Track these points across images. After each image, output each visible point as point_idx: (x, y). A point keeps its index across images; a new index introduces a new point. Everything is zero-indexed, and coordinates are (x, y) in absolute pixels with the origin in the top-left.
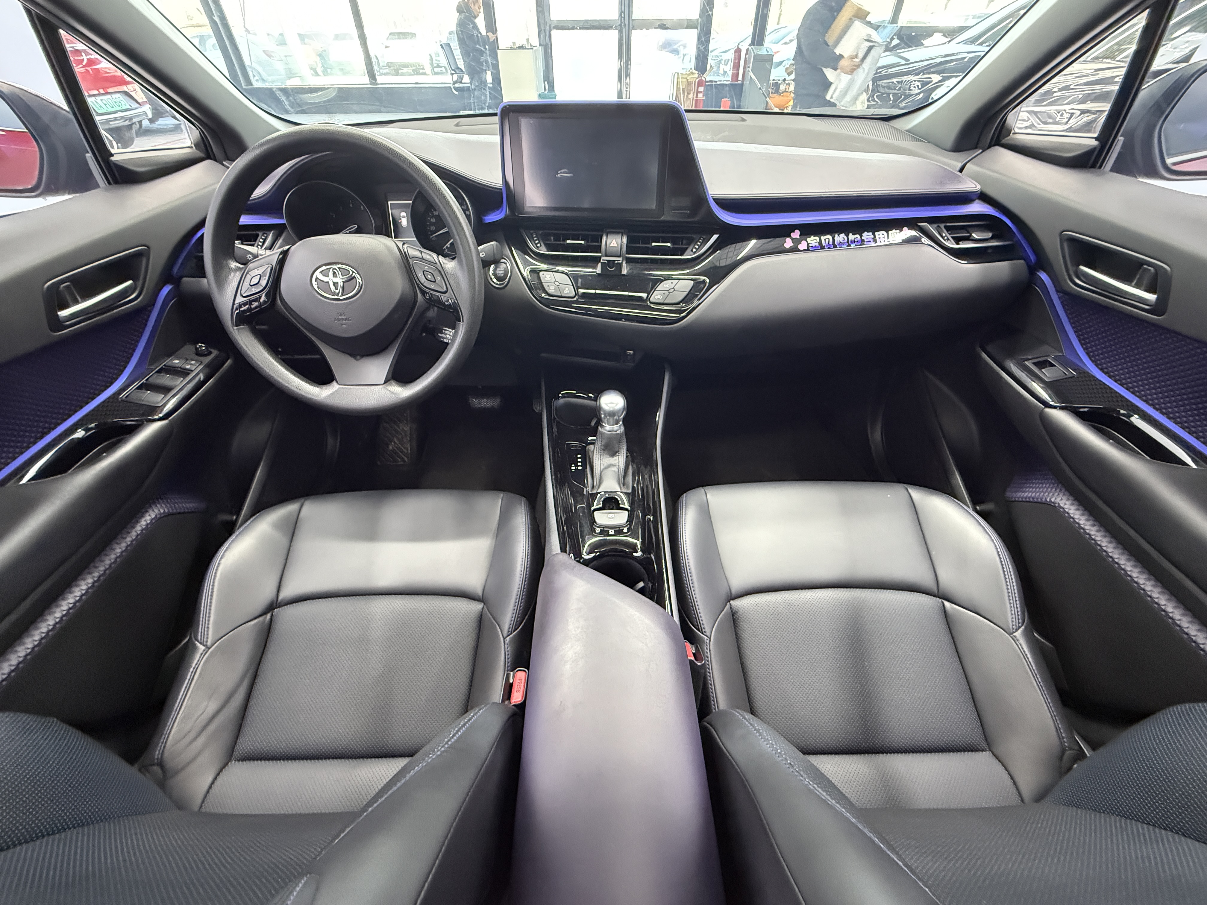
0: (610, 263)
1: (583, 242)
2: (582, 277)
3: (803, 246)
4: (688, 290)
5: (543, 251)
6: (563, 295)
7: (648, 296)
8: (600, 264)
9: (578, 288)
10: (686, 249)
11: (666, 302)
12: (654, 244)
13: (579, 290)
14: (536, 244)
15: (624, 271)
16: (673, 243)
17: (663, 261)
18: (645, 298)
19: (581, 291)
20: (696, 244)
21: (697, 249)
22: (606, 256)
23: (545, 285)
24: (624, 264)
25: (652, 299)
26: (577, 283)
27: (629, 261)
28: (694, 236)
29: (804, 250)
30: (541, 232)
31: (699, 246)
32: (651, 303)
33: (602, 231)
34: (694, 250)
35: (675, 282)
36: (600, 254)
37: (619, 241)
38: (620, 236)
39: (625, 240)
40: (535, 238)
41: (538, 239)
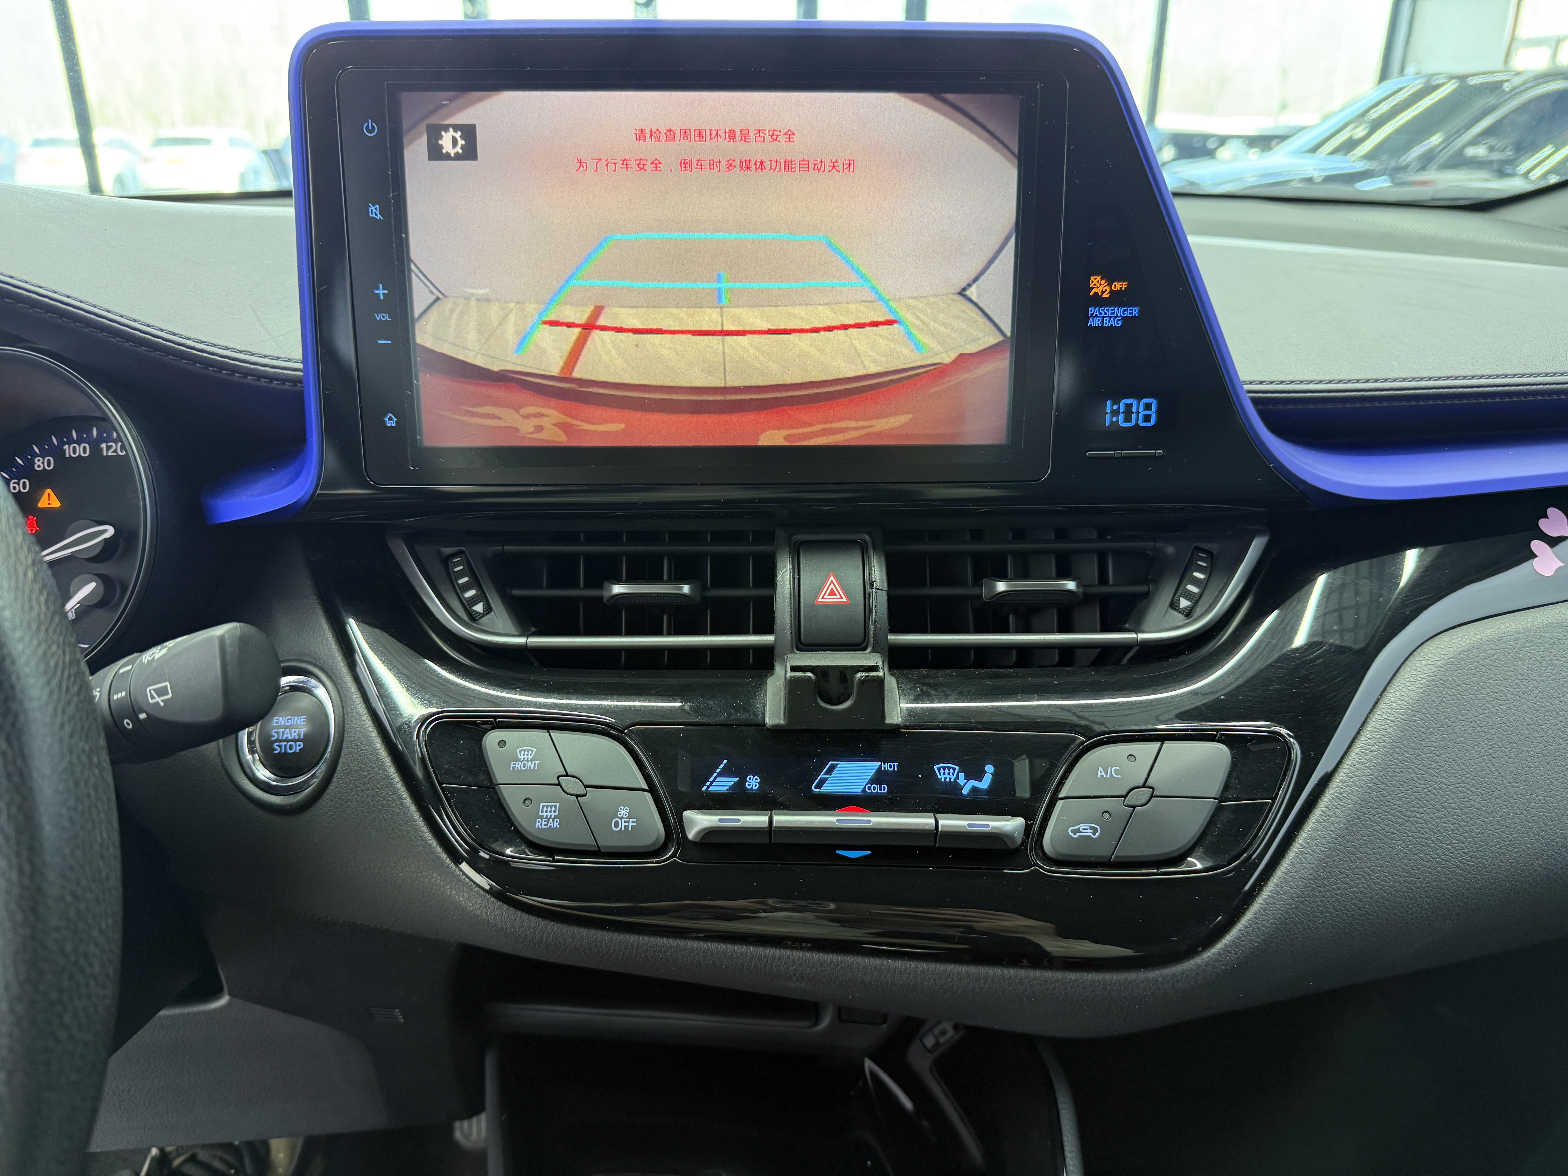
1: (684, 589)
4: (1214, 789)
5: (502, 633)
6: (605, 842)
7: (1028, 828)
9: (684, 802)
10: (1144, 600)
11: (1125, 851)
12: (1001, 586)
13: (687, 814)
14: (467, 605)
15: (897, 709)
18: (1019, 837)
19: (699, 820)
20: (1187, 577)
22: (802, 645)
23: (512, 797)
24: (889, 675)
25: (1053, 845)
26: (671, 780)
27: (905, 661)
28: (1165, 545)
30: (486, 550)
31: (1204, 585)
32: (1049, 859)
34: (1184, 603)
35: (1147, 749)
36: (769, 639)
37: (852, 577)
39: (878, 574)
40: (461, 575)
41: (475, 582)
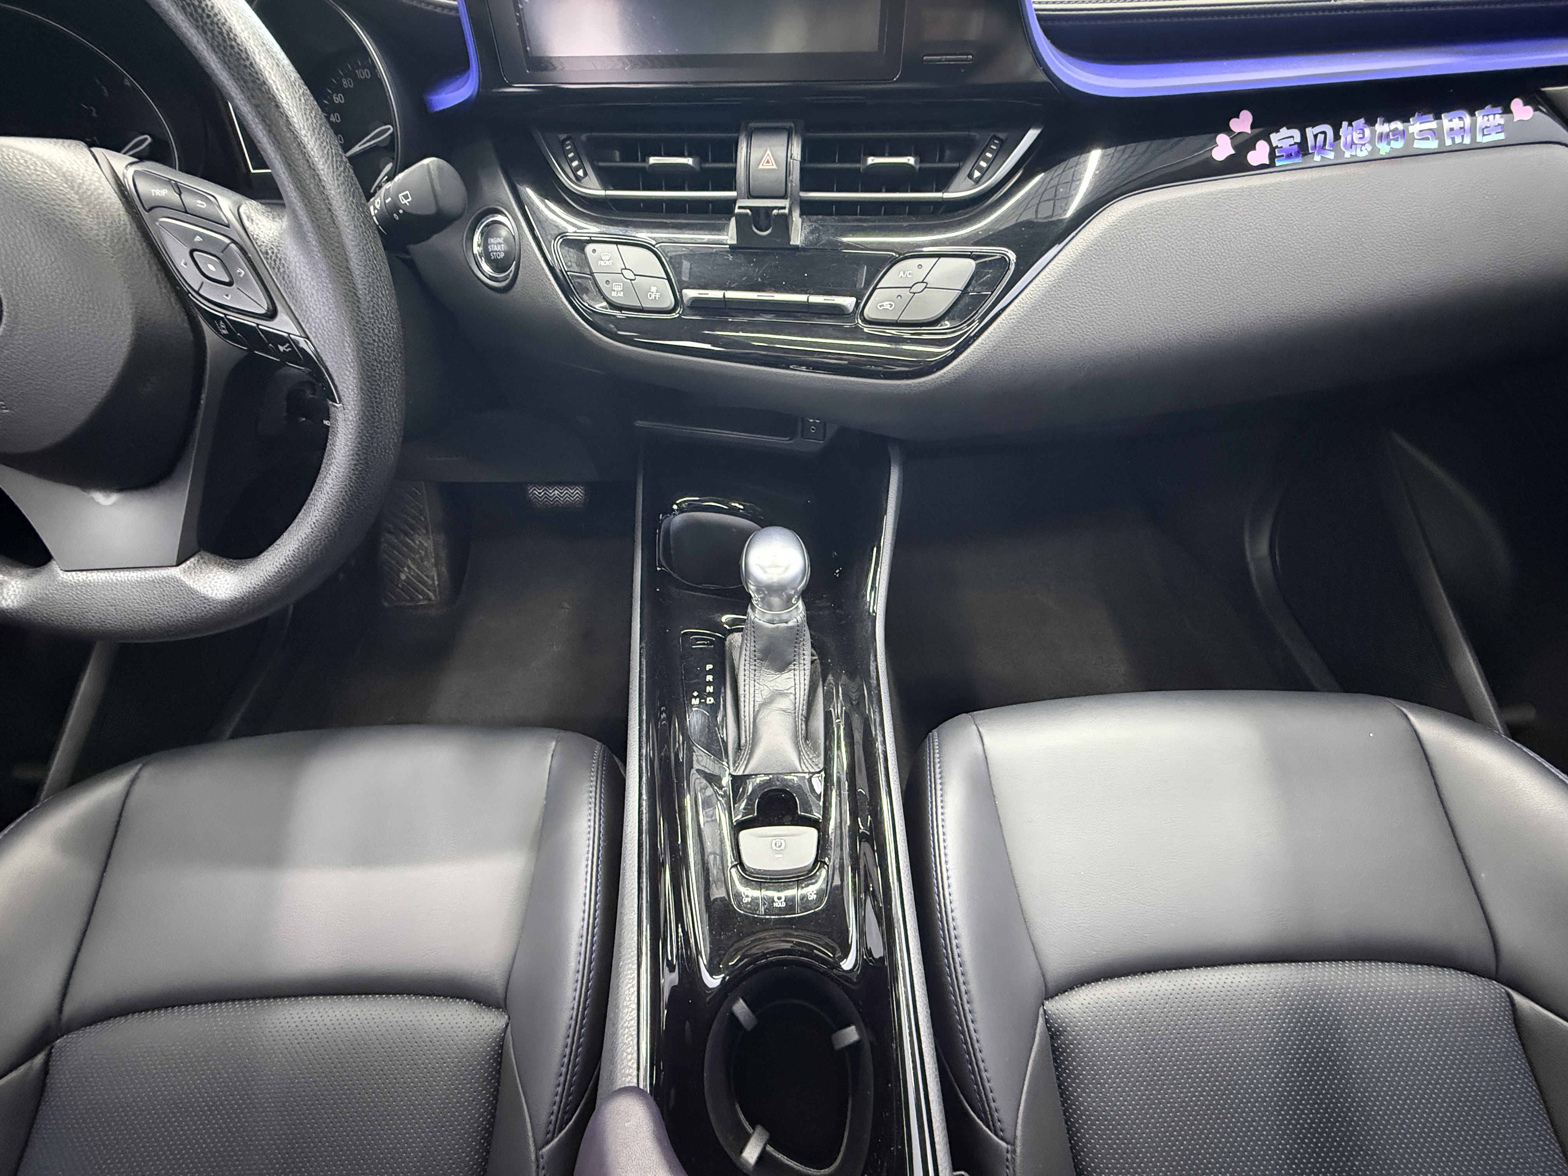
0: (760, 216)
1: (689, 161)
2: (691, 256)
3: (1258, 155)
4: (961, 285)
5: (593, 188)
6: (646, 305)
7: (857, 305)
8: (733, 220)
9: (684, 285)
10: (954, 172)
11: (905, 318)
12: (871, 160)
13: (684, 291)
14: (575, 171)
15: (798, 237)
16: (921, 157)
17: (893, 208)
18: (851, 309)
19: (690, 294)
20: (981, 156)
21: (983, 172)
22: (750, 196)
23: (601, 280)
24: (796, 214)
25: (869, 313)
26: (678, 273)
27: (809, 209)
28: (976, 135)
29: (1262, 166)
30: (584, 137)
31: (991, 163)
32: (865, 321)
33: (738, 131)
34: (977, 174)
35: (929, 262)
36: (733, 194)
37: (781, 153)
38: (782, 139)
39: (796, 151)
40: (570, 151)
41: (578, 157)
